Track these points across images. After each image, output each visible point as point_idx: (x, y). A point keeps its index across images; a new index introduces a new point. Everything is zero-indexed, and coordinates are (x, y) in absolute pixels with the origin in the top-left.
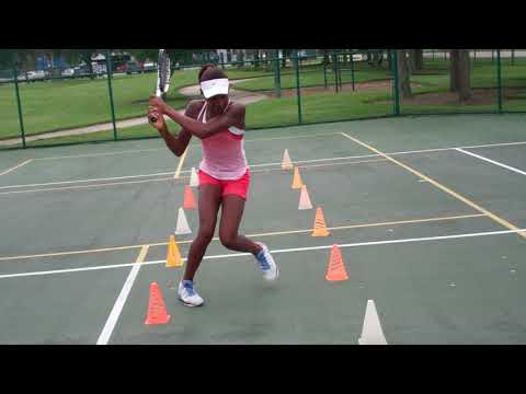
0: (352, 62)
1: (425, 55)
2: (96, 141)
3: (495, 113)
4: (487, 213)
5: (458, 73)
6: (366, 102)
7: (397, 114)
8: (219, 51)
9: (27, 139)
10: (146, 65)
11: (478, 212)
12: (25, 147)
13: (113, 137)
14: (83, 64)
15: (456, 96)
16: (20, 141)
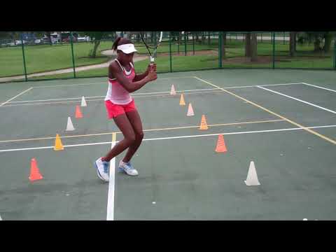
0: (188, 40)
1: (228, 37)
2: (64, 78)
3: (269, 68)
4: (285, 119)
5: (250, 46)
6: (201, 61)
7: (221, 68)
8: (117, 32)
9: (28, 76)
10: (79, 38)
11: (281, 119)
12: (27, 80)
13: (73, 76)
14: (46, 37)
15: (249, 59)
16: (24, 77)
